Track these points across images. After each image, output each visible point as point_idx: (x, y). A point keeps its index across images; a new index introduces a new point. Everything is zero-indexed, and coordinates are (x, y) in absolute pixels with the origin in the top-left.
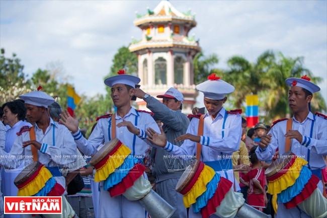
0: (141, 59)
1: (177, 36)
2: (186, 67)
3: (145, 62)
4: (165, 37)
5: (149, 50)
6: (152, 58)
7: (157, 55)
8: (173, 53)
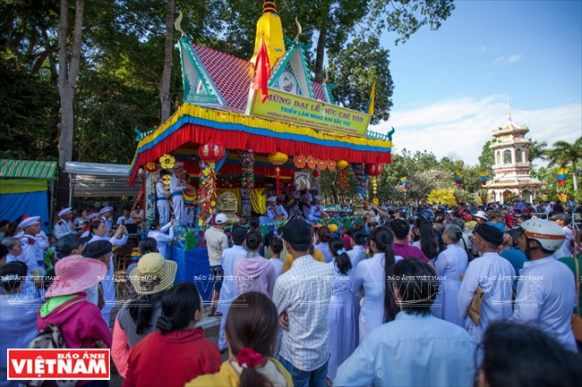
0: (496, 152)
1: (516, 139)
2: (523, 154)
3: (499, 153)
4: (510, 140)
5: (500, 147)
6: (502, 151)
7: (505, 149)
8: (514, 147)
